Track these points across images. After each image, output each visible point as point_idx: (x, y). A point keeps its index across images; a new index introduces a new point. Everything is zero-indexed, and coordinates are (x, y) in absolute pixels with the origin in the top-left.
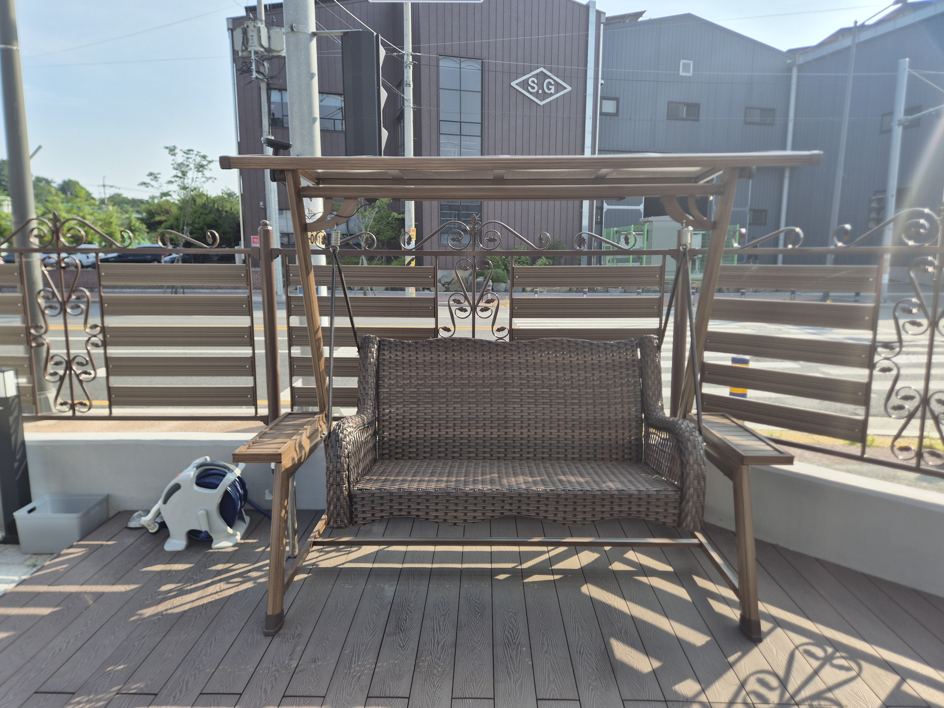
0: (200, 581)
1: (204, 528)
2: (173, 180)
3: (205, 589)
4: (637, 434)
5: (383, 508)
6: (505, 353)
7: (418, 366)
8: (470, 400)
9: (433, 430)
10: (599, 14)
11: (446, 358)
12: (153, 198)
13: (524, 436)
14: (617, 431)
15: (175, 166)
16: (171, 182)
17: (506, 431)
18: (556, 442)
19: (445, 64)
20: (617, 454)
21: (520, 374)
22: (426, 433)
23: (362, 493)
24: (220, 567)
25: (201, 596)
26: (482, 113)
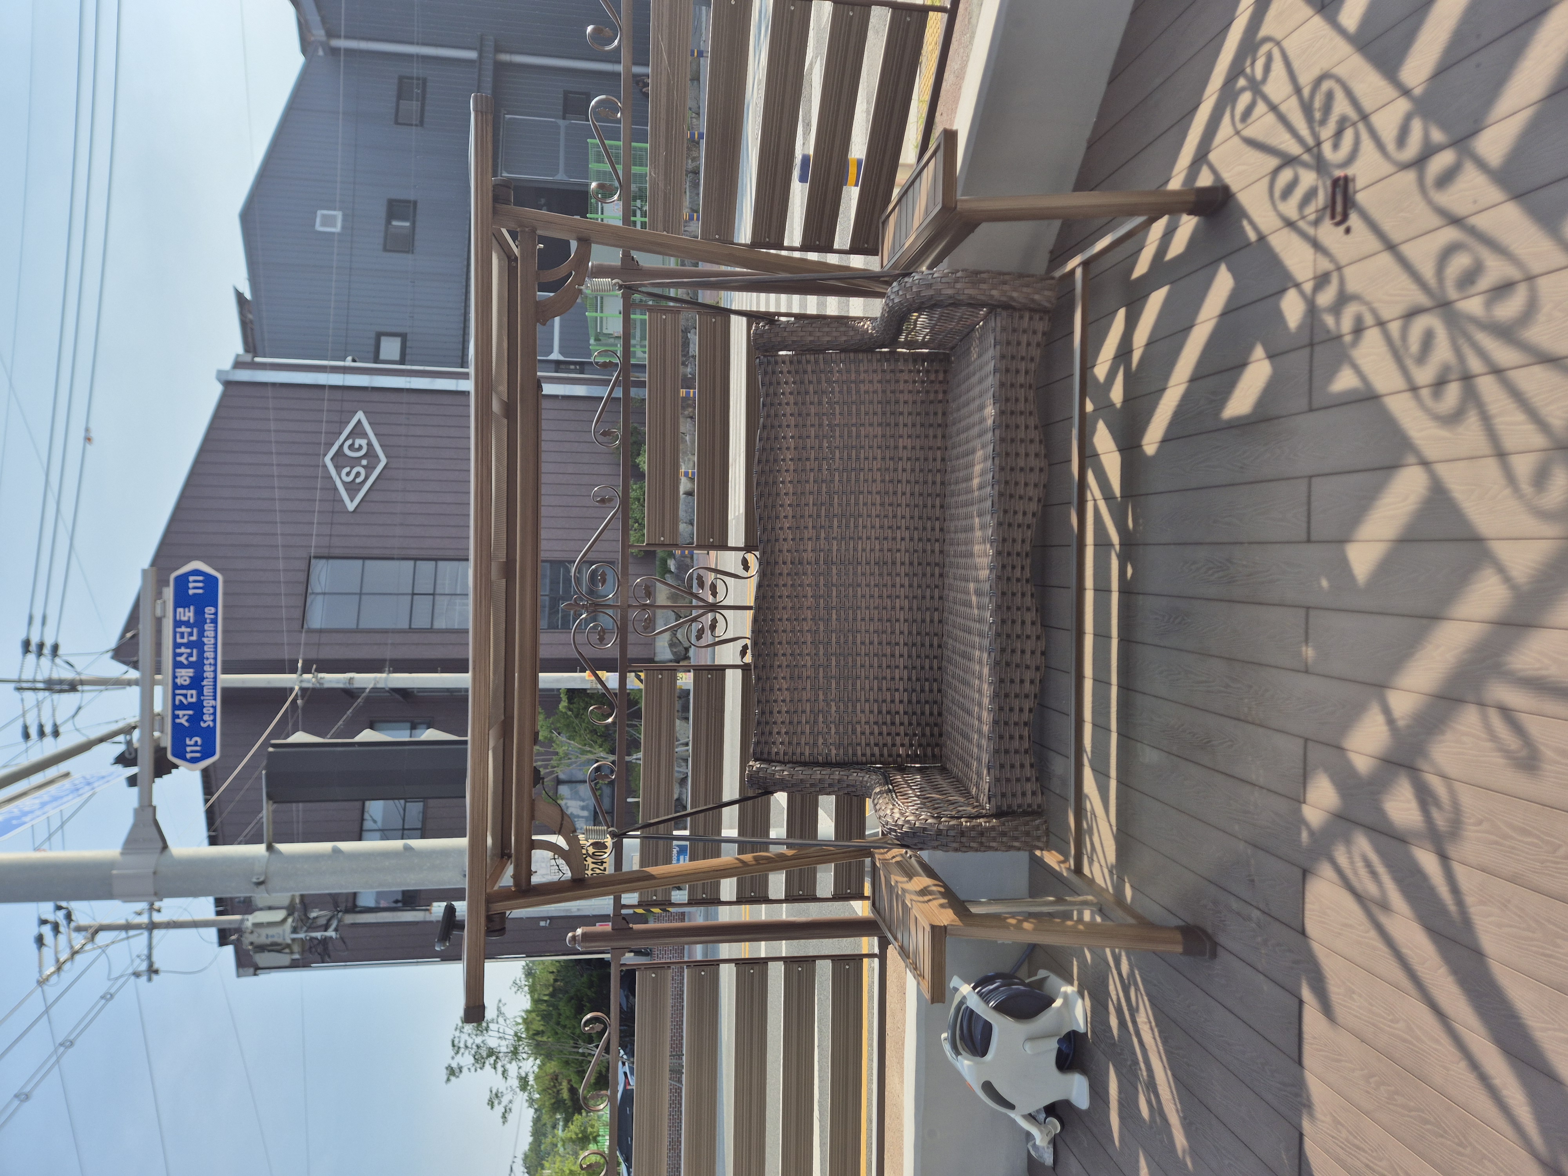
0: (1134, 1053)
1: (1053, 1045)
2: (500, 1070)
3: (1147, 1047)
4: (906, 361)
5: (1018, 764)
6: (776, 563)
7: (796, 699)
8: (851, 619)
9: (897, 677)
10: (238, 364)
11: (784, 655)
12: (531, 1101)
13: (907, 535)
14: (902, 392)
15: (478, 1066)
16: (505, 1072)
17: (898, 564)
18: (917, 486)
19: (317, 618)
20: (936, 392)
21: (809, 539)
22: (901, 689)
23: (995, 796)
24: (1114, 1022)
25: (1157, 1055)
26: (398, 559)
